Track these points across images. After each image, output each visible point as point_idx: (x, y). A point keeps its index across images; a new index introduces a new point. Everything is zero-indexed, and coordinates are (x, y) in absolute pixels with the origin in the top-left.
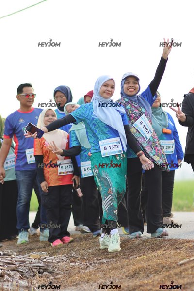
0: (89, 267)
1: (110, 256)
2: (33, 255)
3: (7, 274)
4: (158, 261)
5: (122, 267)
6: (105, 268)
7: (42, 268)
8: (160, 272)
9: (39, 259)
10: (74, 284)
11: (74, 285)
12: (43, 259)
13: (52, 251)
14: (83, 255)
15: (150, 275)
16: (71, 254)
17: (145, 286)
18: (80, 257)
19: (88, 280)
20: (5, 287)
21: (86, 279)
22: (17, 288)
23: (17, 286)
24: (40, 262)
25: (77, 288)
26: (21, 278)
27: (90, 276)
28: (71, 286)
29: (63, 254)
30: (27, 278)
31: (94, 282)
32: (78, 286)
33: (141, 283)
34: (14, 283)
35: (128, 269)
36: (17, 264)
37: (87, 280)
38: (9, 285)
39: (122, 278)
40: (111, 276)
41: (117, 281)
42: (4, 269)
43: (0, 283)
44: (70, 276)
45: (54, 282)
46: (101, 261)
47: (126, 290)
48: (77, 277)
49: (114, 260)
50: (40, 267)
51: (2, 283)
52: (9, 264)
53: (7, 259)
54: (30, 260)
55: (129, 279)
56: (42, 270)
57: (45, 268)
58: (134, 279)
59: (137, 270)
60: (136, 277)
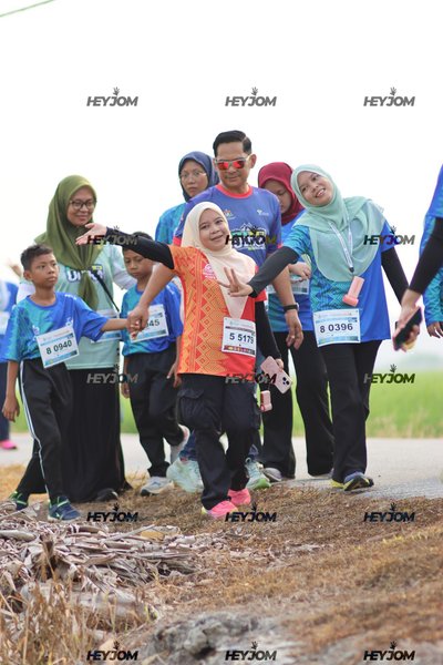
0: (273, 560)
1: (321, 536)
2: (148, 531)
3: (88, 574)
4: (432, 549)
5: (349, 562)
6: (309, 563)
7: (168, 561)
8: (435, 574)
9: (161, 542)
10: (241, 598)
11: (238, 602)
12: (170, 541)
13: (191, 524)
14: (260, 534)
15: (412, 580)
16: (233, 530)
17: (402, 606)
18: (251, 537)
19: (271, 591)
20: (84, 603)
21: (267, 587)
22: (110, 606)
23: (112, 602)
24: (164, 547)
25: (246, 608)
26: (119, 585)
27: (276, 582)
28: (232, 604)
29: (215, 530)
30: (134, 585)
31: (284, 596)
32: (249, 604)
33: (392, 601)
34: (103, 595)
35: (361, 566)
36: (112, 552)
37: (268, 591)
38: (93, 600)
39: (349, 588)
40: (325, 581)
41: (337, 594)
42: (81, 564)
43: (73, 596)
44: (231, 582)
45: (195, 594)
46: (302, 548)
47: (359, 614)
48: (247, 584)
49: (332, 545)
50: (162, 558)
51: (76, 595)
52: (93, 551)
53: (88, 541)
54: (141, 544)
55: (365, 589)
56: (166, 567)
57: (175, 561)
58: (376, 588)
59: (384, 570)
60: (379, 584)
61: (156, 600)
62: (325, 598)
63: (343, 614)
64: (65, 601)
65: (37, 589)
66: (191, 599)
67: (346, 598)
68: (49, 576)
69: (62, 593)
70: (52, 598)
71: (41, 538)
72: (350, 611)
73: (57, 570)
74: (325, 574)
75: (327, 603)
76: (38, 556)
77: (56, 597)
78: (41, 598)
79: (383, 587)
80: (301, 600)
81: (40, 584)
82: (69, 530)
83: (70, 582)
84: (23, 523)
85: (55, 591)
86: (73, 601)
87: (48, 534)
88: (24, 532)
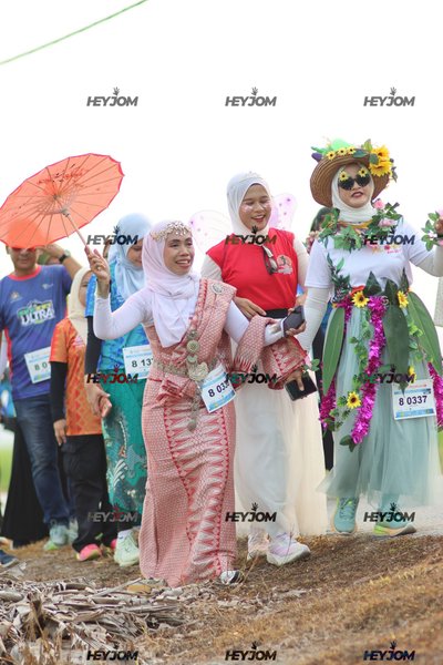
0: (261, 608)
1: (308, 581)
2: (135, 585)
3: (77, 632)
4: (419, 588)
5: (337, 605)
6: (297, 609)
7: (156, 614)
8: (423, 613)
10: (231, 648)
12: (157, 594)
19: (261, 638)
20: (75, 661)
21: (257, 635)
22: (100, 662)
24: (151, 600)
26: (108, 640)
27: (265, 629)
30: (124, 640)
33: (381, 642)
35: (350, 609)
36: (100, 608)
37: (258, 639)
38: (83, 657)
39: (338, 631)
40: (314, 626)
41: (326, 638)
42: (69, 621)
43: (63, 654)
44: (220, 632)
45: (185, 646)
46: (289, 594)
47: (349, 658)
48: (236, 633)
49: (319, 590)
50: (151, 612)
51: (67, 653)
52: (81, 608)
53: (76, 598)
54: (129, 599)
55: (355, 632)
56: (155, 620)
57: (163, 613)
58: (365, 630)
59: (373, 611)
60: (369, 626)
61: (146, 654)
62: (315, 642)
63: (333, 659)
64: (55, 660)
65: (27, 648)
66: (181, 651)
67: (336, 642)
68: (39, 635)
69: (52, 652)
70: (42, 657)
71: (28, 597)
72: (341, 655)
73: (46, 629)
74: (313, 619)
75: (317, 648)
76: (26, 615)
77: (47, 656)
78: (32, 658)
79: (373, 628)
80: (291, 647)
81: (30, 644)
82: (57, 588)
83: (59, 640)
84: (10, 583)
85: (45, 650)
86: (63, 659)
87: (35, 593)
88: (11, 592)
